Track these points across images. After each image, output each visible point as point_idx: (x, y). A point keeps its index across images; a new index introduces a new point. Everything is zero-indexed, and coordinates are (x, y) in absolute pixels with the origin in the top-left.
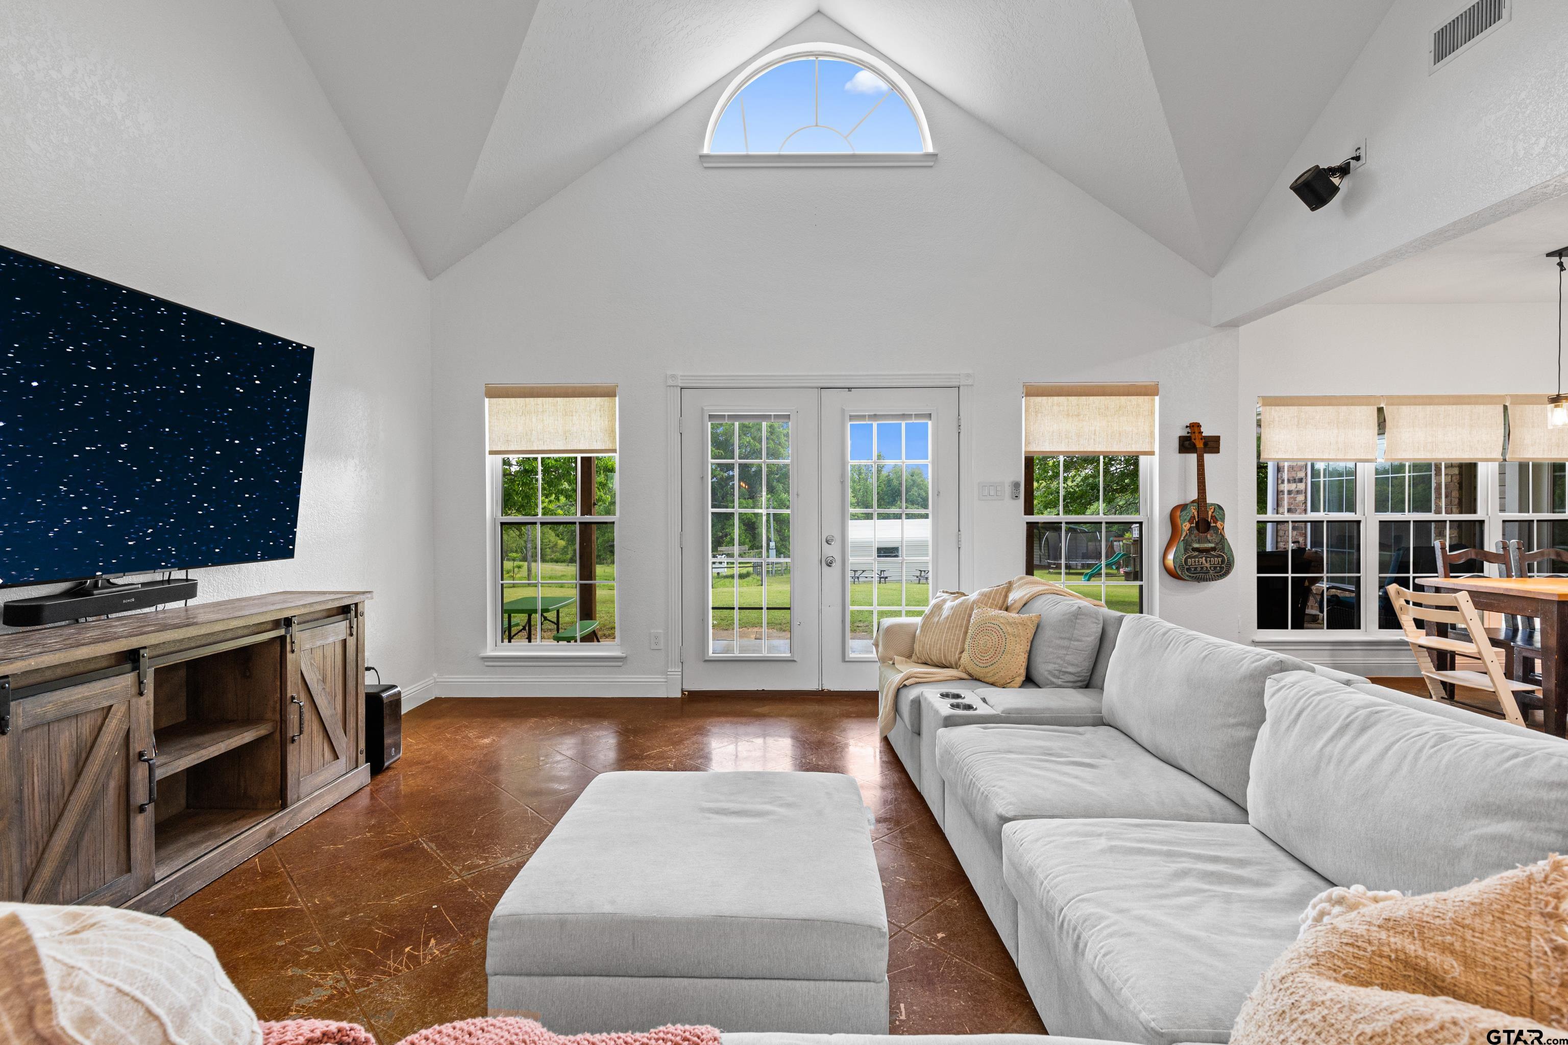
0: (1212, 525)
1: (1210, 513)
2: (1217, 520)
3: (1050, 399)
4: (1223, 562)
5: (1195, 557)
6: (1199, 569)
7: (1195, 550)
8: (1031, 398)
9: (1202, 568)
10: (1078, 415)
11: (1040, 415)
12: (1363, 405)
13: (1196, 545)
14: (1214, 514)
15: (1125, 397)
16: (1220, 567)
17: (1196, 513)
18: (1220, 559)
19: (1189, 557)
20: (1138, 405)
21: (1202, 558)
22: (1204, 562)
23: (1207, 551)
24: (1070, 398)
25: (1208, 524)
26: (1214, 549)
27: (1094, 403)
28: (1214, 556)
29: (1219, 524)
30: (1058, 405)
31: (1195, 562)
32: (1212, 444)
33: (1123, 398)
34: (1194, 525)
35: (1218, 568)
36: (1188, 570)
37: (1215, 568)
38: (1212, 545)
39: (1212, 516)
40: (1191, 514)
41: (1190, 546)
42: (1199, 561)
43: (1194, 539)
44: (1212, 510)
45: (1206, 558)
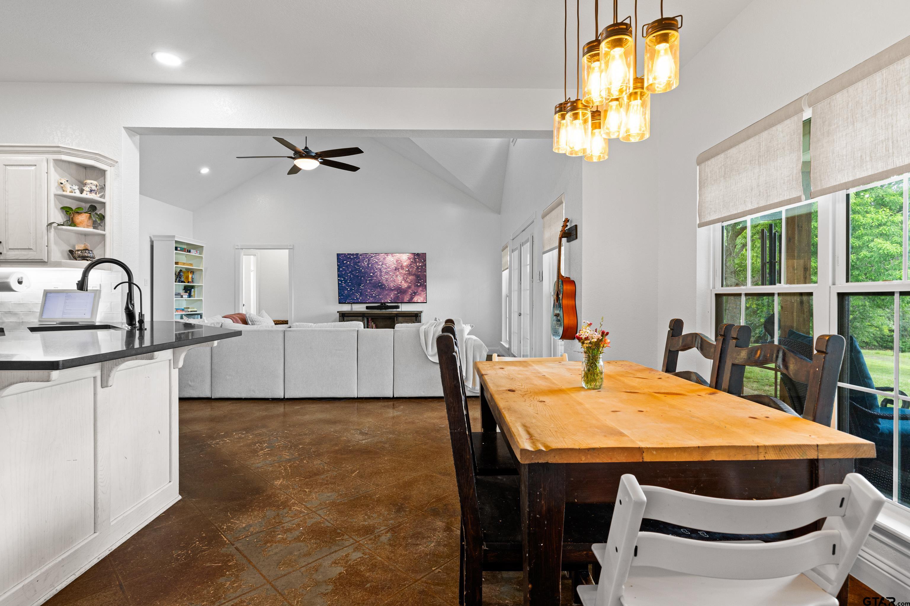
1: (559, 287)
3: (546, 218)
8: (543, 219)
11: (545, 229)
12: (784, 119)
15: (558, 207)
24: (549, 215)
25: (559, 295)
26: (559, 315)
27: (552, 215)
28: (558, 320)
30: (548, 221)
32: (573, 233)
38: (558, 312)
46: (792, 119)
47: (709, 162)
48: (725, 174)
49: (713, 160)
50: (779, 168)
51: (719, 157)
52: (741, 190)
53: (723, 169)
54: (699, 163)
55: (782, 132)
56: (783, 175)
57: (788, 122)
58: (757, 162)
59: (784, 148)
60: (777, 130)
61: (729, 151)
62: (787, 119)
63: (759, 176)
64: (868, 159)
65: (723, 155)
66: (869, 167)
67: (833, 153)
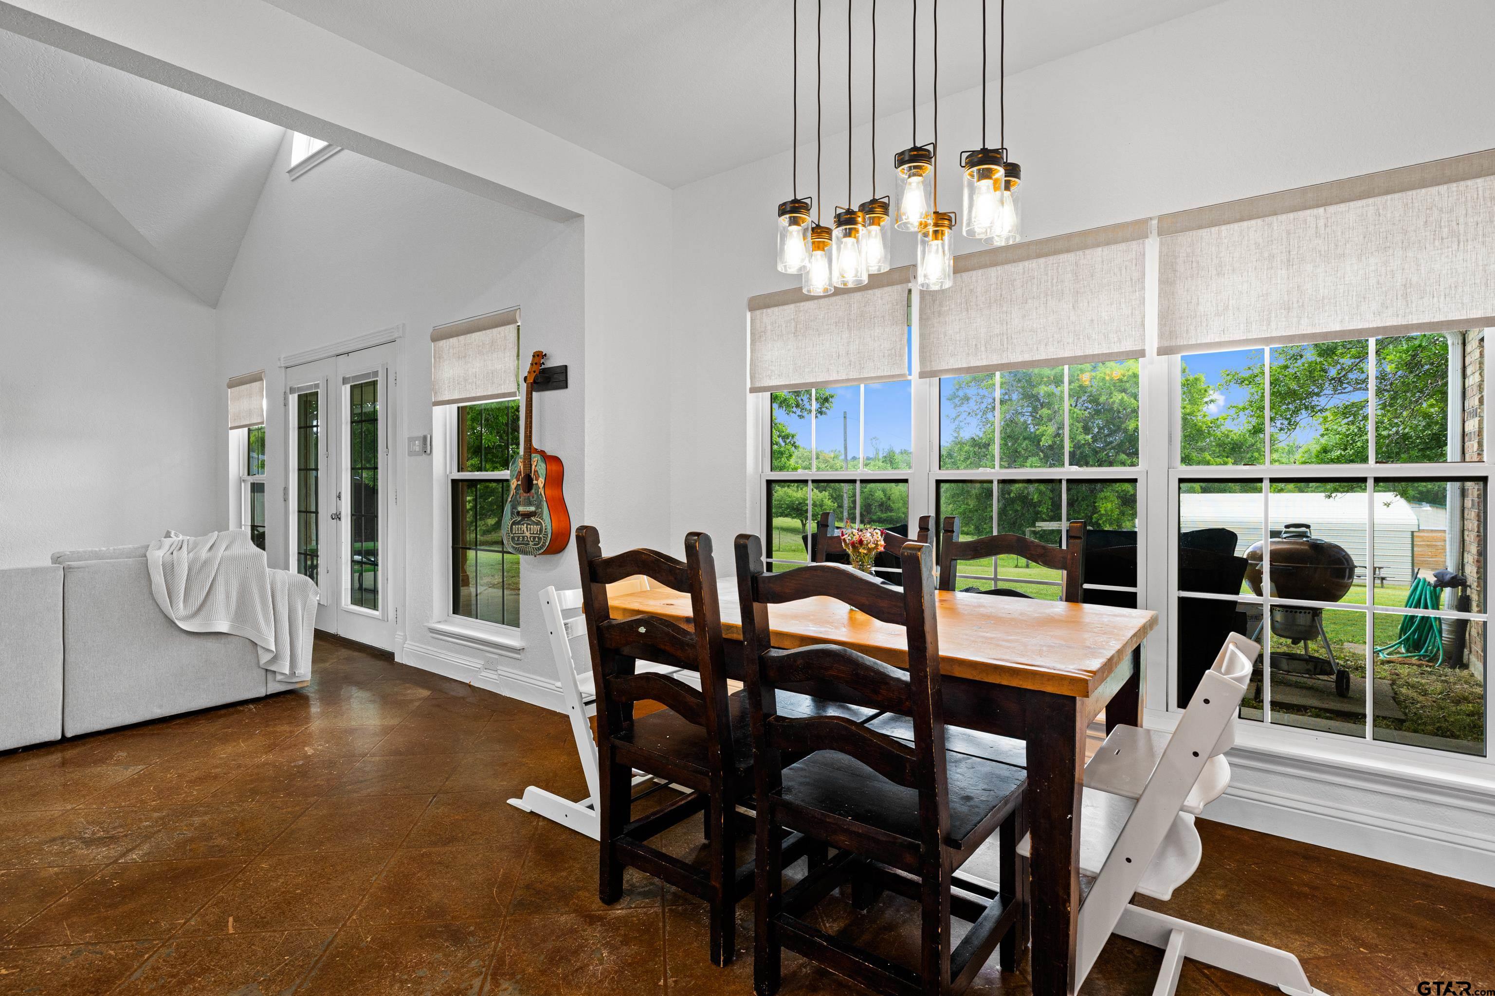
0: (535, 482)
1: (533, 467)
2: (539, 477)
3: (448, 341)
4: (541, 530)
5: (517, 522)
6: (520, 539)
7: (519, 514)
8: (437, 343)
9: (523, 537)
10: (465, 357)
11: (442, 360)
12: (883, 286)
13: (519, 509)
14: (537, 469)
15: (496, 329)
16: (538, 537)
17: (521, 467)
18: (539, 527)
19: (512, 521)
20: (505, 337)
21: (523, 523)
22: (525, 529)
23: (528, 514)
24: (460, 338)
25: (531, 481)
26: (534, 512)
27: (475, 340)
28: (534, 522)
29: (540, 482)
30: (453, 347)
31: (517, 528)
32: (556, 378)
33: (495, 331)
34: (519, 482)
35: (537, 539)
36: (510, 539)
37: (534, 538)
38: (533, 509)
39: (535, 471)
40: (518, 468)
41: (516, 509)
42: (520, 528)
43: (518, 499)
44: (535, 464)
45: (527, 523)
46: (895, 287)
47: (769, 311)
48: (796, 330)
49: (776, 309)
50: (876, 339)
51: (785, 307)
52: (821, 355)
53: (793, 324)
54: (752, 309)
55: (882, 299)
56: (882, 347)
57: (889, 289)
58: (846, 326)
59: (883, 317)
60: (874, 295)
61: (802, 304)
62: (888, 285)
63: (849, 343)
64: (983, 349)
65: (792, 306)
66: (983, 357)
67: (945, 335)
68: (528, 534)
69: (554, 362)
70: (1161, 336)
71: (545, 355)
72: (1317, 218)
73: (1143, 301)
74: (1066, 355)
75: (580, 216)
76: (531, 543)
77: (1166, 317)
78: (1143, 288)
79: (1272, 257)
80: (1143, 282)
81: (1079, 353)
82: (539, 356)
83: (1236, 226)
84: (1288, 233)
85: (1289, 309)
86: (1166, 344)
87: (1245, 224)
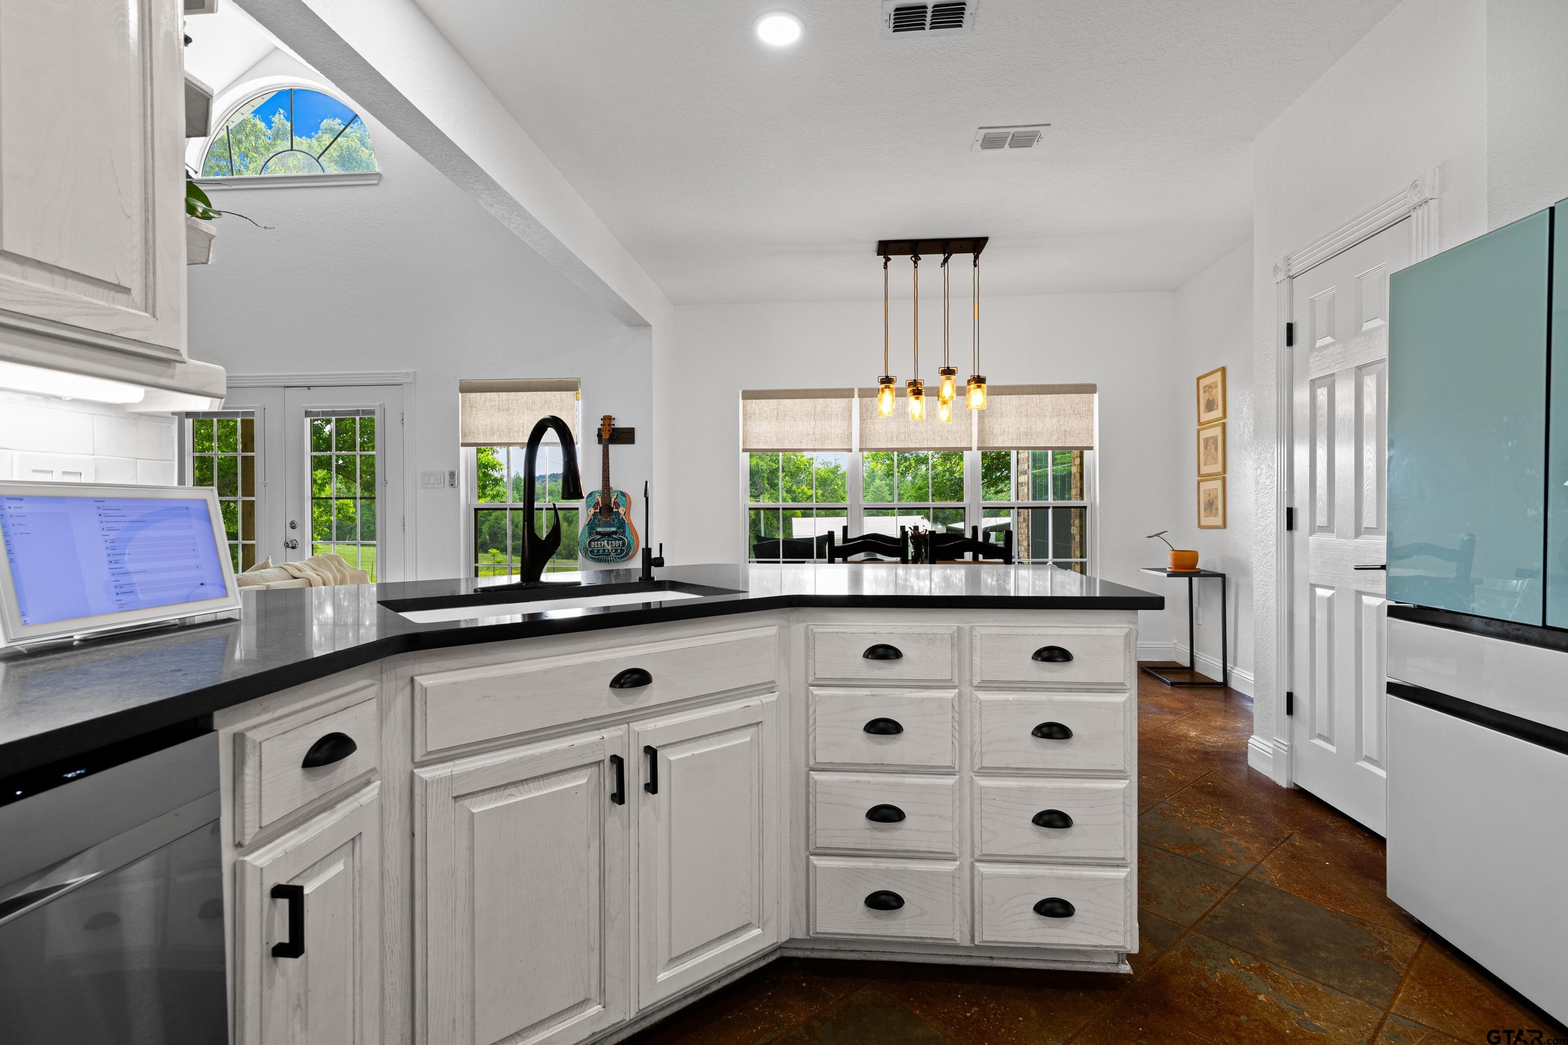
0: (615, 510)
1: (613, 500)
2: (619, 506)
3: (484, 395)
4: (623, 544)
5: (598, 540)
6: (601, 551)
7: (598, 533)
8: (467, 394)
9: (604, 550)
10: (508, 410)
11: (474, 410)
13: (599, 529)
14: (617, 500)
15: (550, 392)
16: (621, 550)
17: (600, 500)
18: (621, 542)
19: (592, 540)
20: (561, 400)
21: (604, 541)
22: (606, 544)
23: (609, 534)
24: (501, 394)
25: (611, 509)
26: (615, 533)
27: (522, 398)
28: (615, 539)
29: (621, 510)
30: (491, 400)
31: (598, 544)
32: (625, 436)
33: (548, 394)
34: (598, 511)
35: (619, 551)
36: (592, 552)
37: (616, 550)
38: (614, 529)
39: (614, 503)
40: (596, 501)
41: (594, 529)
42: (601, 544)
43: (598, 523)
44: (615, 497)
45: (608, 541)
46: (845, 399)
47: (759, 401)
48: (778, 416)
49: (762, 401)
50: (832, 427)
51: (770, 400)
52: (796, 433)
53: (776, 412)
54: (744, 399)
55: (836, 405)
56: (836, 432)
57: (841, 400)
58: (813, 417)
61: (783, 400)
62: (840, 397)
63: (815, 427)
64: (895, 439)
65: (775, 401)
66: (895, 443)
67: (874, 430)
68: (609, 547)
69: (620, 423)
70: (979, 441)
71: (614, 419)
72: (1037, 399)
73: (971, 425)
74: (937, 446)
75: (648, 325)
76: (612, 554)
77: (981, 432)
78: (971, 418)
79: (1021, 412)
80: (971, 416)
81: (943, 446)
82: (607, 419)
83: (1008, 396)
84: (1027, 403)
85: (1027, 435)
86: (981, 445)
87: (1011, 396)
